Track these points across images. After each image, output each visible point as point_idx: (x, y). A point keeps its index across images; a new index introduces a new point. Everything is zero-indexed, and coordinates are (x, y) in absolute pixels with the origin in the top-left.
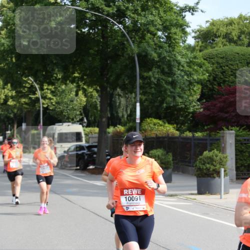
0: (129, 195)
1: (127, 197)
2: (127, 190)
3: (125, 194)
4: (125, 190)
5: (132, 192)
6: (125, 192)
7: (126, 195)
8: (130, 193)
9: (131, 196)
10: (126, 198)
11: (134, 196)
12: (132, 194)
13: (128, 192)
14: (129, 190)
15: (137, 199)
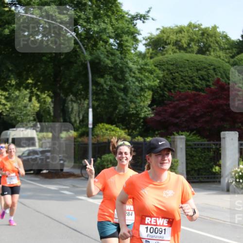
0: (151, 225)
1: (149, 227)
2: (150, 219)
3: (146, 223)
4: (147, 218)
5: (156, 222)
6: (148, 220)
7: (148, 224)
8: (152, 223)
9: (154, 227)
10: (147, 228)
11: (159, 227)
12: (156, 225)
13: (151, 222)
14: (153, 219)
15: (162, 231)
